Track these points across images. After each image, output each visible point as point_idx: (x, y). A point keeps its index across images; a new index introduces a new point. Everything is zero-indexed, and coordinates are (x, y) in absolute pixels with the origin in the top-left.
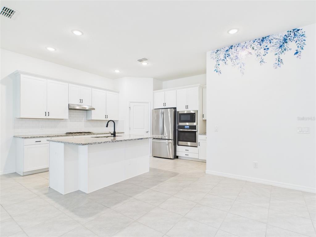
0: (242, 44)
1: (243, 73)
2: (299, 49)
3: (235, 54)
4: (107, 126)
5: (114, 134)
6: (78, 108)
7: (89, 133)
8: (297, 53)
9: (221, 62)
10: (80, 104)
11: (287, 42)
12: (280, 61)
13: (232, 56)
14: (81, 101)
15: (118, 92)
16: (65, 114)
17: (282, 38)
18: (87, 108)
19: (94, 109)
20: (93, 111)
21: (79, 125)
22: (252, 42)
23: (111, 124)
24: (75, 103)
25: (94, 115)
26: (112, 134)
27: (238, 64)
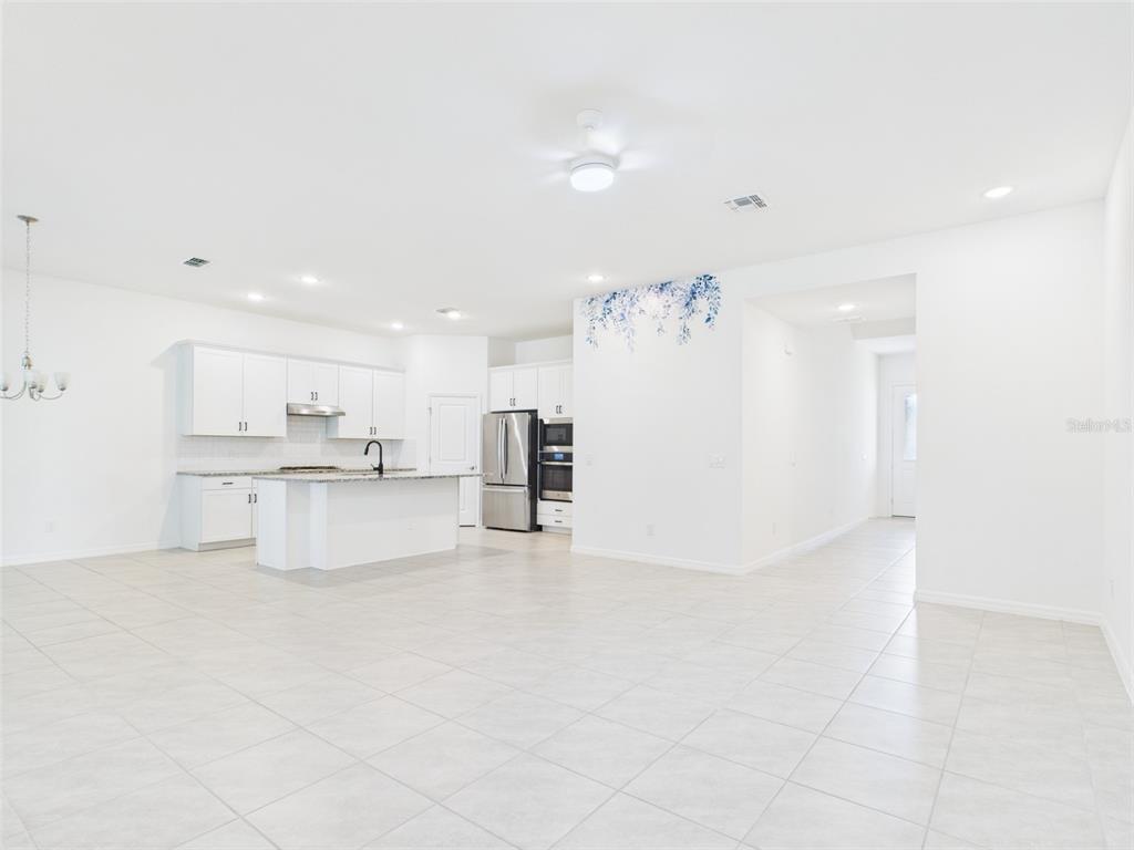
0: (632, 292)
1: (632, 350)
2: (712, 313)
3: (620, 311)
4: (366, 453)
5: (380, 469)
6: (305, 412)
7: (331, 468)
8: (709, 319)
9: (598, 324)
10: (311, 403)
11: (695, 298)
12: (686, 330)
13: (615, 313)
14: (314, 396)
15: (404, 371)
16: (279, 427)
17: (689, 289)
18: (328, 411)
19: (343, 414)
20: (341, 418)
21: (310, 451)
22: (646, 289)
23: (374, 448)
24: (301, 400)
25: (345, 429)
26: (375, 469)
27: (624, 330)
